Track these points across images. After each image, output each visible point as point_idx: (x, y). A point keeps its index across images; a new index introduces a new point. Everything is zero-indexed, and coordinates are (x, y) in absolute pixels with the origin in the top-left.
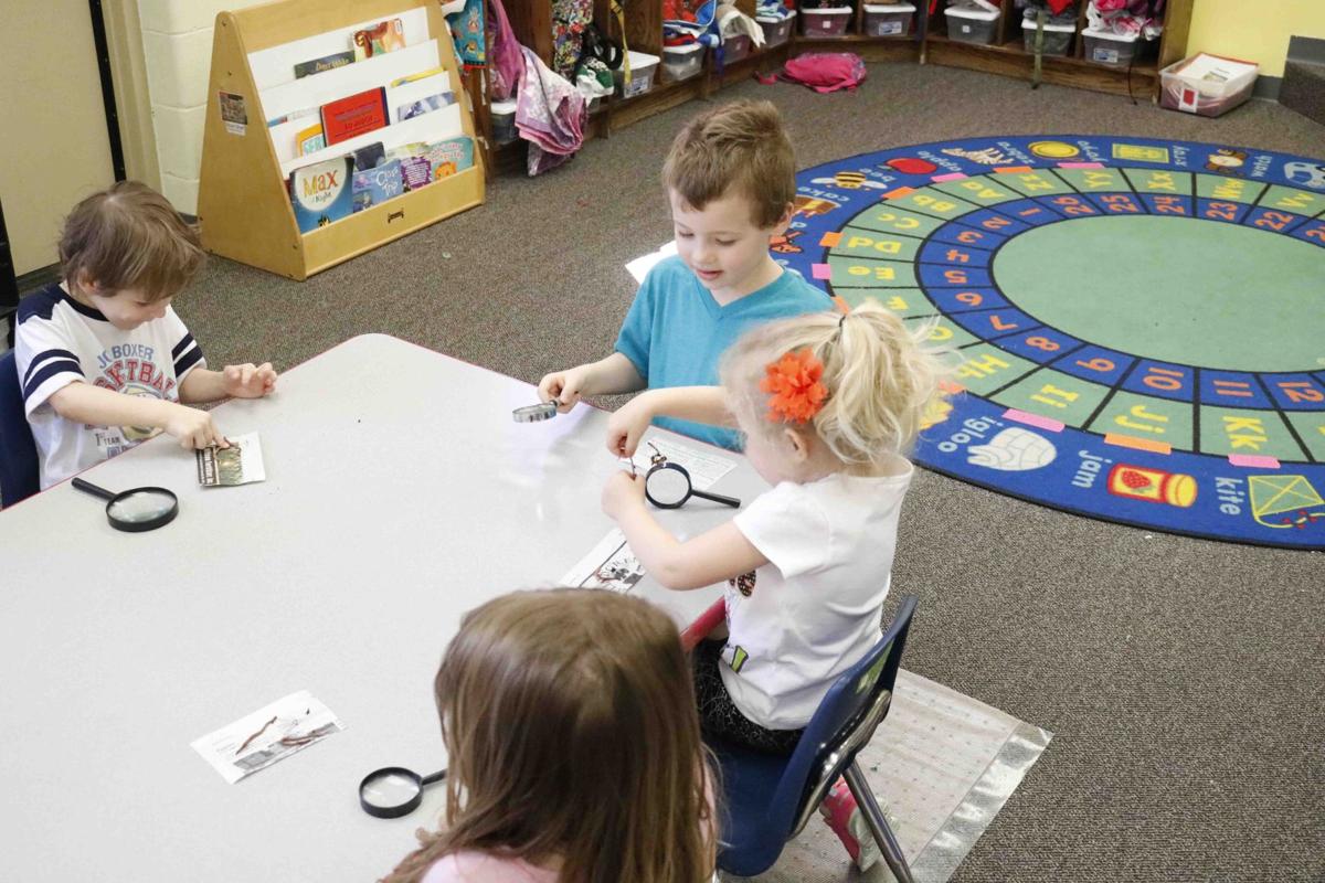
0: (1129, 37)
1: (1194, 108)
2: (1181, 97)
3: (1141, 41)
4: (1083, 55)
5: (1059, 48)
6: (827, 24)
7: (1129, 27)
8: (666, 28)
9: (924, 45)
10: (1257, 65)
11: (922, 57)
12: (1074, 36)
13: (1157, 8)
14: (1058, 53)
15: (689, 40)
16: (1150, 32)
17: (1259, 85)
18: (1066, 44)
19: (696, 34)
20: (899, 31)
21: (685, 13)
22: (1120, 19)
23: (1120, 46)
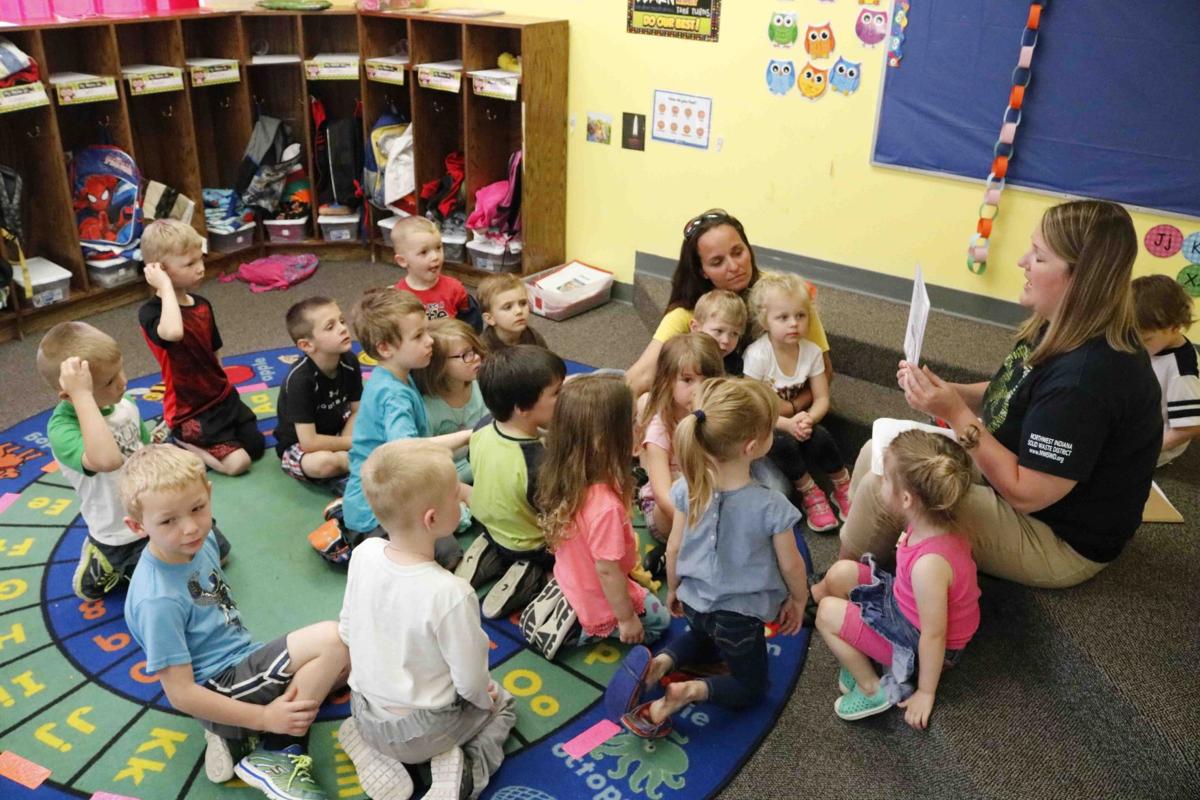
0: (497, 249)
1: (543, 312)
2: (534, 304)
3: (507, 255)
4: (471, 264)
5: (457, 256)
6: (286, 232)
7: (498, 242)
8: (83, 247)
9: (373, 247)
10: (611, 273)
11: (373, 257)
12: (464, 247)
13: (515, 227)
14: (454, 259)
15: (110, 255)
16: (515, 247)
17: (614, 291)
18: (460, 252)
19: (117, 251)
20: (348, 237)
21: (110, 234)
22: (494, 235)
23: (494, 257)
